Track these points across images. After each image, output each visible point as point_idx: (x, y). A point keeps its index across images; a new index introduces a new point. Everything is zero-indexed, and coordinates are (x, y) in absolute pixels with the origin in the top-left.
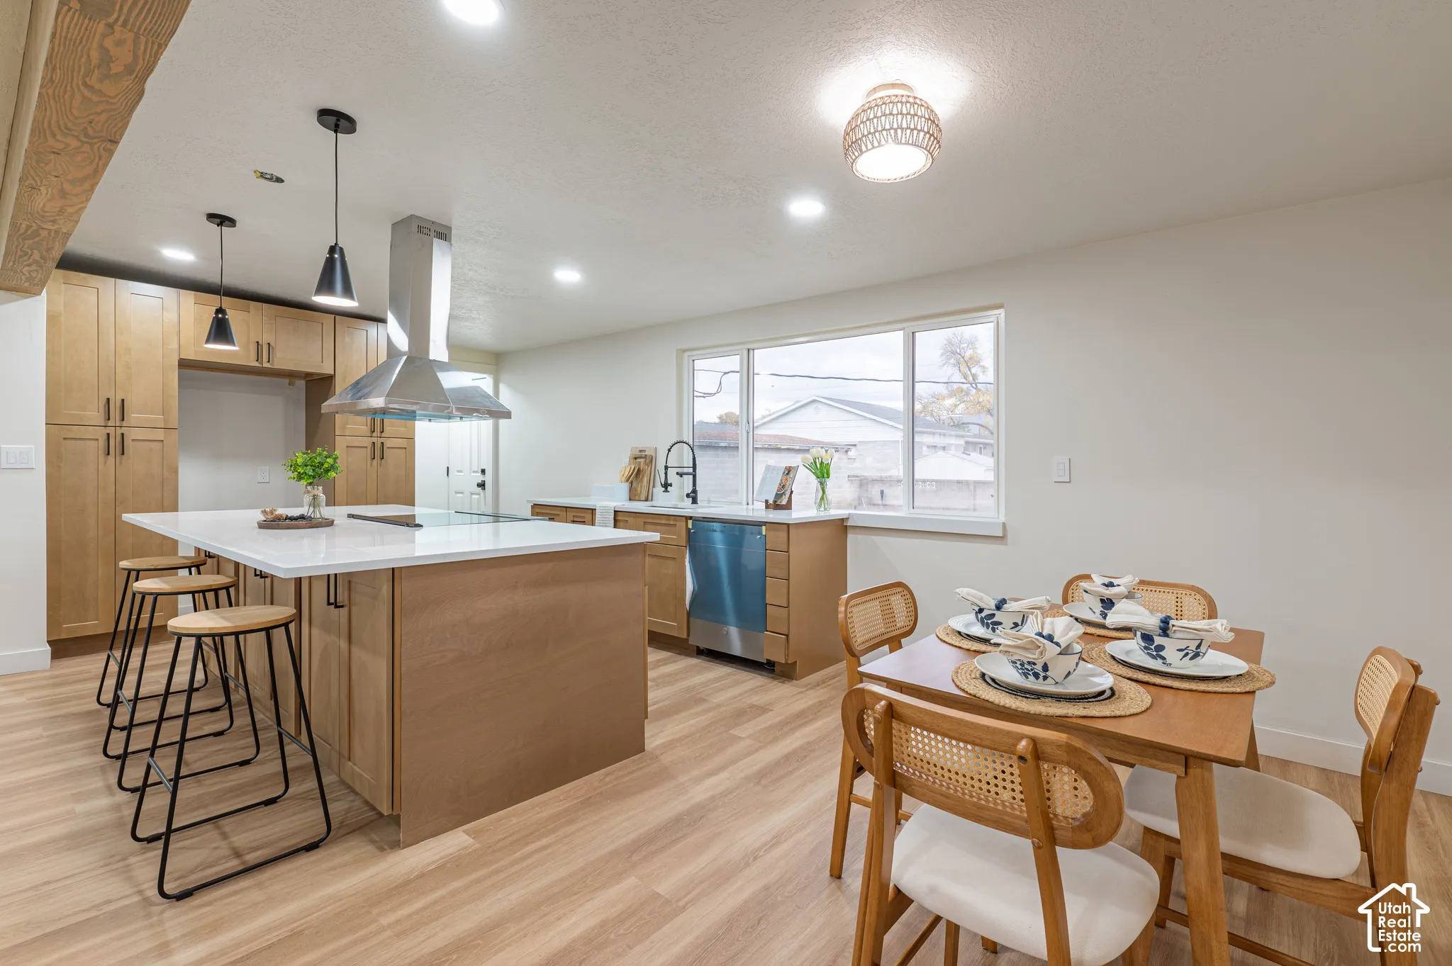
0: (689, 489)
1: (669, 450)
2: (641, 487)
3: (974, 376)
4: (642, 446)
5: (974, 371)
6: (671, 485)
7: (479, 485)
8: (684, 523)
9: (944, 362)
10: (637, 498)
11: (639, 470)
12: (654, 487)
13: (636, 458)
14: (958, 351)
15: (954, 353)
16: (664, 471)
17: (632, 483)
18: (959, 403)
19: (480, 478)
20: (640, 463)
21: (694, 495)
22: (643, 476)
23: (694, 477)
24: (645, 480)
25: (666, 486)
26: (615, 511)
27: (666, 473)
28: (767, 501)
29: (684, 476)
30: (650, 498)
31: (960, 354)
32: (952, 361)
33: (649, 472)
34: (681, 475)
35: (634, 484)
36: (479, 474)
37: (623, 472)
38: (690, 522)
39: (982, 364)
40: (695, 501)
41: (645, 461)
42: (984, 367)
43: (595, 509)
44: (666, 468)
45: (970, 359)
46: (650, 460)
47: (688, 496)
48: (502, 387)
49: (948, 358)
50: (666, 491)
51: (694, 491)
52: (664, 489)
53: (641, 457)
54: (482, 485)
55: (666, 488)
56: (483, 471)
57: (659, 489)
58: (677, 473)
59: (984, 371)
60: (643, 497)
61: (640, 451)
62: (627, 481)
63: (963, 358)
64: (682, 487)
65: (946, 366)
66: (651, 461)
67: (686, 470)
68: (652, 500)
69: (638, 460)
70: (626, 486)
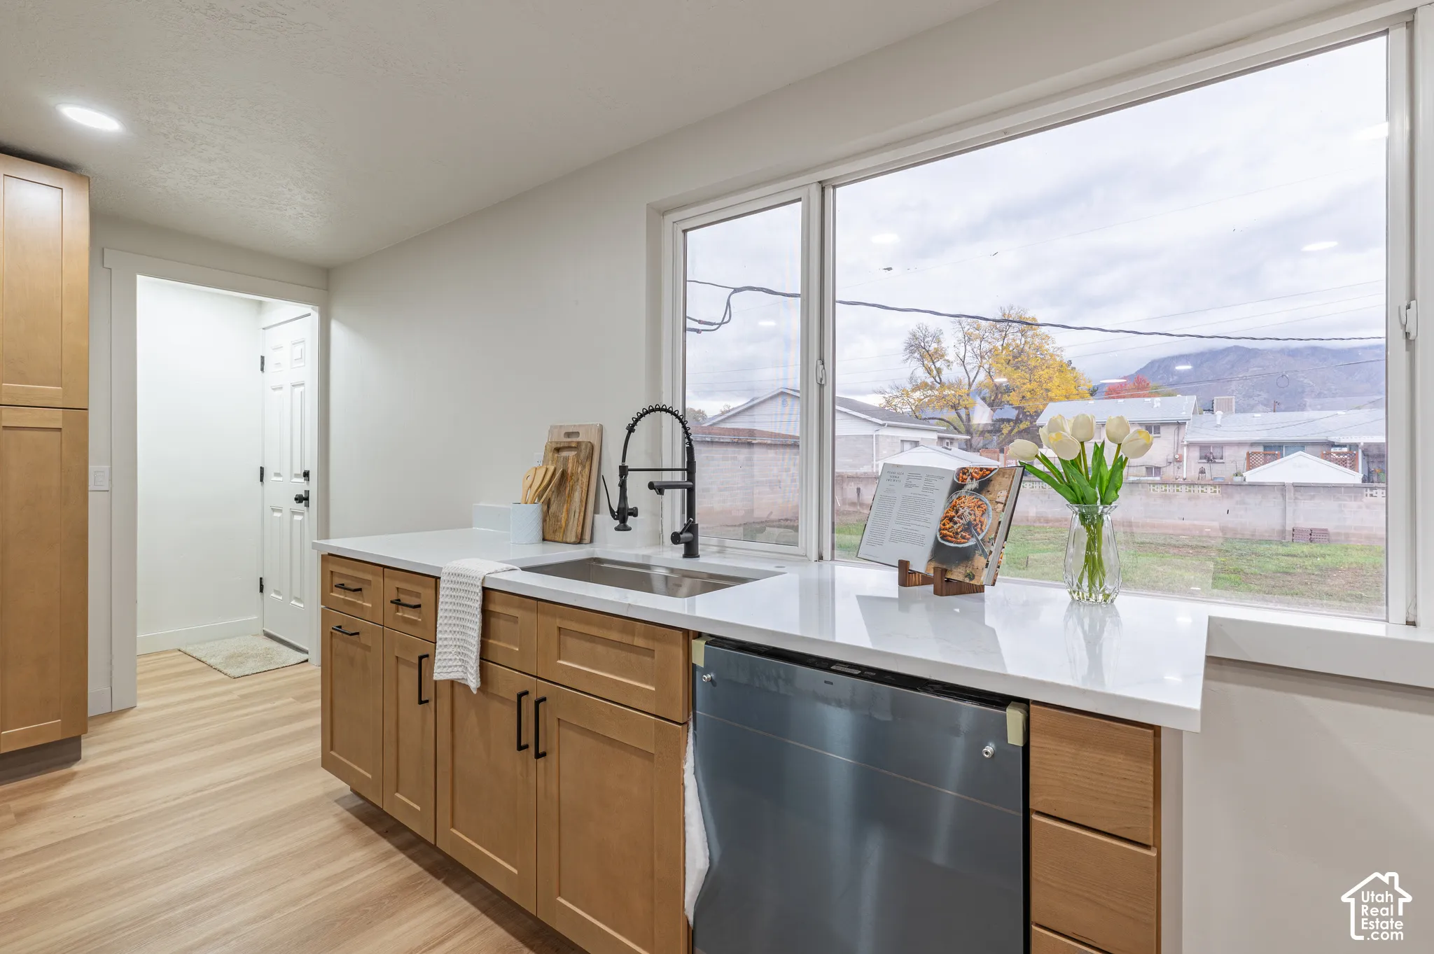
0: (675, 521)
1: (631, 429)
2: (568, 512)
3: (939, 371)
4: (571, 422)
5: (938, 365)
6: (634, 513)
7: (299, 499)
8: (679, 653)
9: (907, 356)
10: (559, 536)
11: (564, 474)
12: (596, 511)
13: (558, 450)
14: (922, 344)
15: (918, 347)
16: (617, 480)
17: (548, 503)
18: (923, 397)
19: (300, 486)
20: (566, 459)
21: (689, 535)
22: (572, 489)
23: (691, 491)
24: (577, 496)
25: (623, 515)
26: (485, 590)
27: (623, 485)
28: (903, 566)
29: (666, 491)
30: (587, 537)
31: (925, 348)
32: (916, 355)
33: (585, 480)
34: (658, 488)
35: (553, 508)
36: (302, 480)
37: (530, 479)
38: (699, 647)
39: (946, 358)
40: (691, 551)
41: (578, 456)
42: (948, 361)
43: (440, 578)
44: (624, 471)
45: (936, 353)
46: (590, 454)
47: (676, 538)
48: (336, 329)
49: (912, 352)
50: (623, 527)
51: (691, 528)
52: (617, 523)
53: (569, 448)
54: (302, 499)
55: (623, 521)
56: (306, 475)
57: (605, 522)
58: (651, 486)
59: (949, 366)
60: (572, 537)
61: (568, 435)
62: (540, 497)
63: (928, 352)
64: (658, 515)
65: (909, 361)
66: (591, 456)
67: (667, 477)
68: (591, 541)
69: (564, 454)
70: (532, 513)
